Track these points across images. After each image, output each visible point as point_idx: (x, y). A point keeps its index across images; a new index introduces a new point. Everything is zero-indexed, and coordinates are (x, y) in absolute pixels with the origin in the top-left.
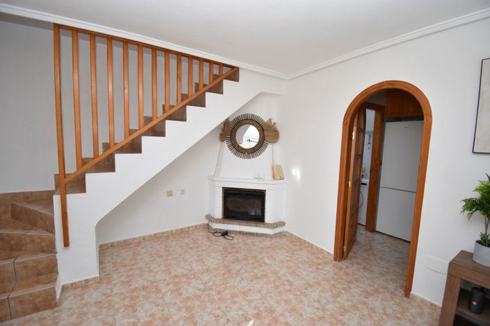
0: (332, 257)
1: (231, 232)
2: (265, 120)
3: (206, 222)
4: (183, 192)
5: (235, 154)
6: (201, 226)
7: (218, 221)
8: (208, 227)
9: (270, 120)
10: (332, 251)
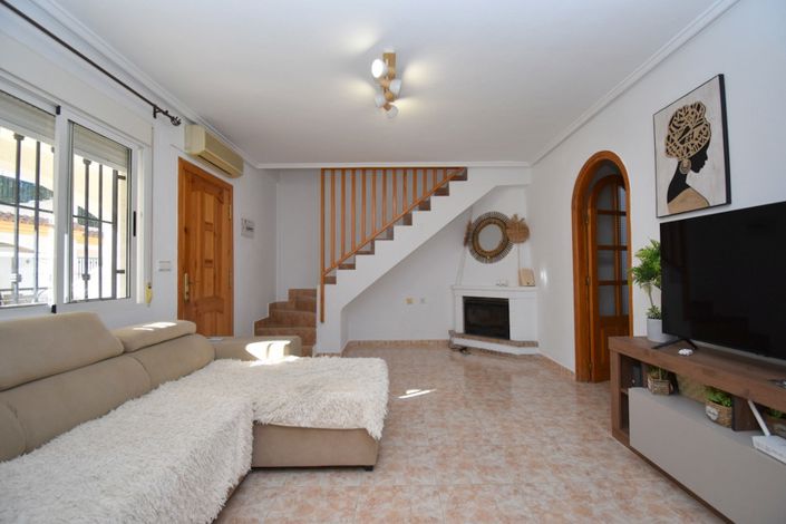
0: (574, 378)
1: (470, 348)
2: (510, 215)
3: (447, 337)
4: (423, 301)
5: (477, 259)
6: (443, 341)
7: (459, 336)
8: (450, 342)
9: (516, 216)
10: (574, 370)
